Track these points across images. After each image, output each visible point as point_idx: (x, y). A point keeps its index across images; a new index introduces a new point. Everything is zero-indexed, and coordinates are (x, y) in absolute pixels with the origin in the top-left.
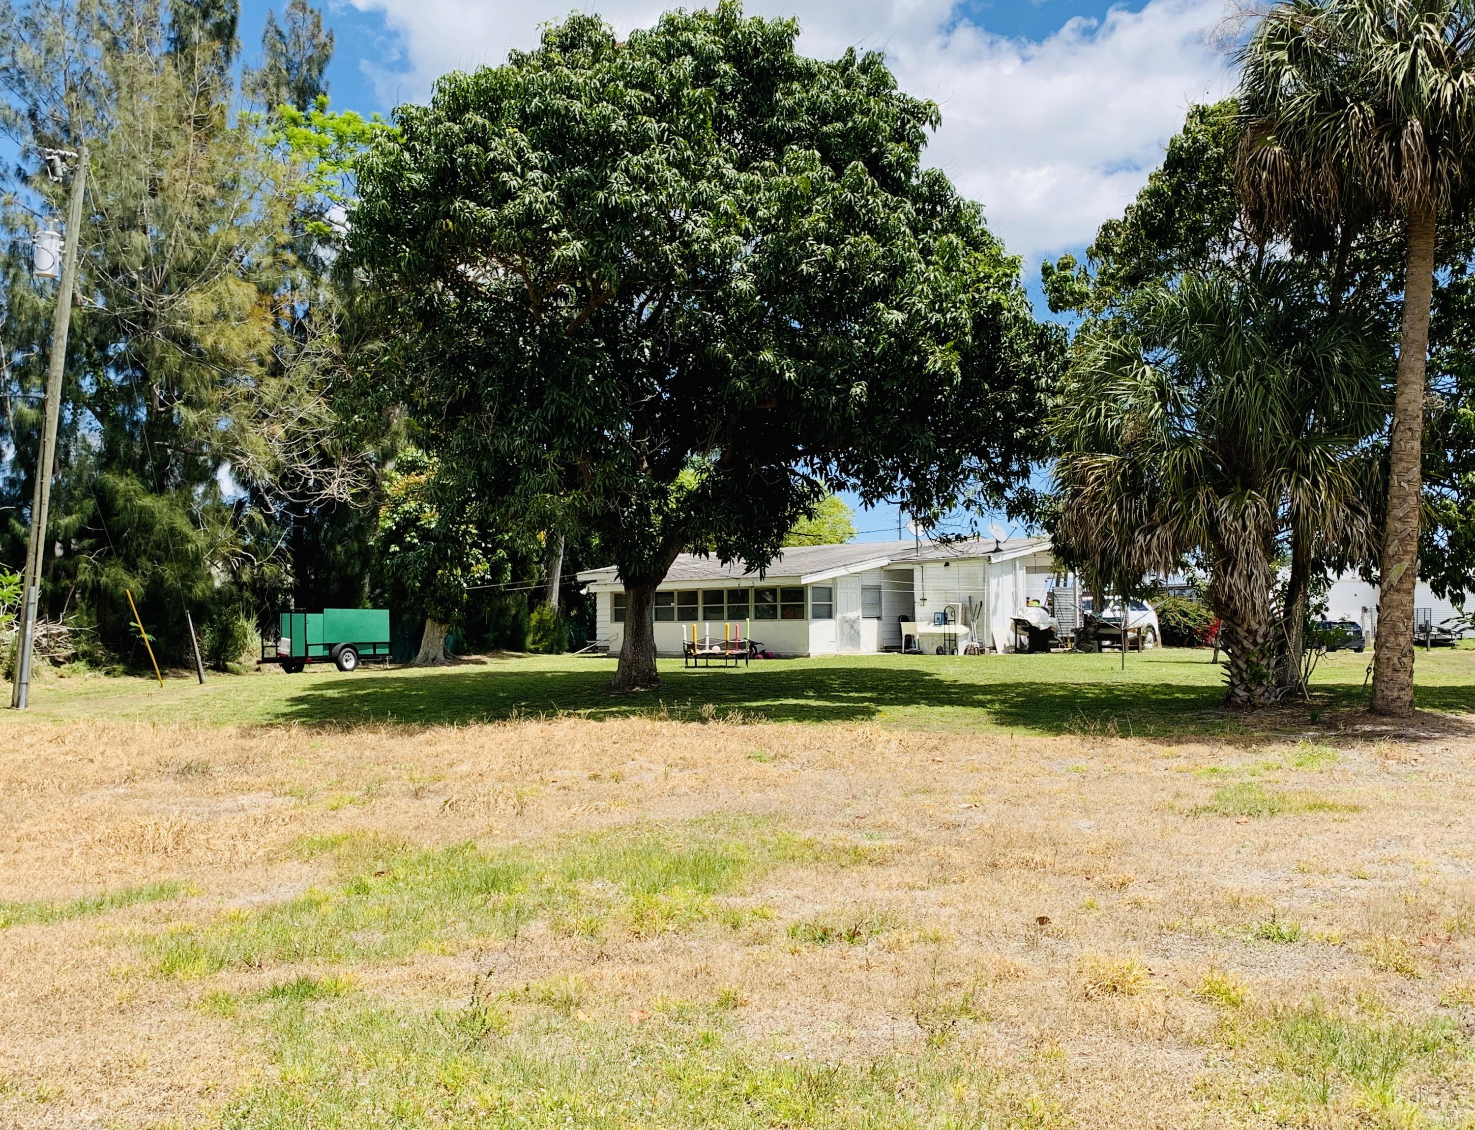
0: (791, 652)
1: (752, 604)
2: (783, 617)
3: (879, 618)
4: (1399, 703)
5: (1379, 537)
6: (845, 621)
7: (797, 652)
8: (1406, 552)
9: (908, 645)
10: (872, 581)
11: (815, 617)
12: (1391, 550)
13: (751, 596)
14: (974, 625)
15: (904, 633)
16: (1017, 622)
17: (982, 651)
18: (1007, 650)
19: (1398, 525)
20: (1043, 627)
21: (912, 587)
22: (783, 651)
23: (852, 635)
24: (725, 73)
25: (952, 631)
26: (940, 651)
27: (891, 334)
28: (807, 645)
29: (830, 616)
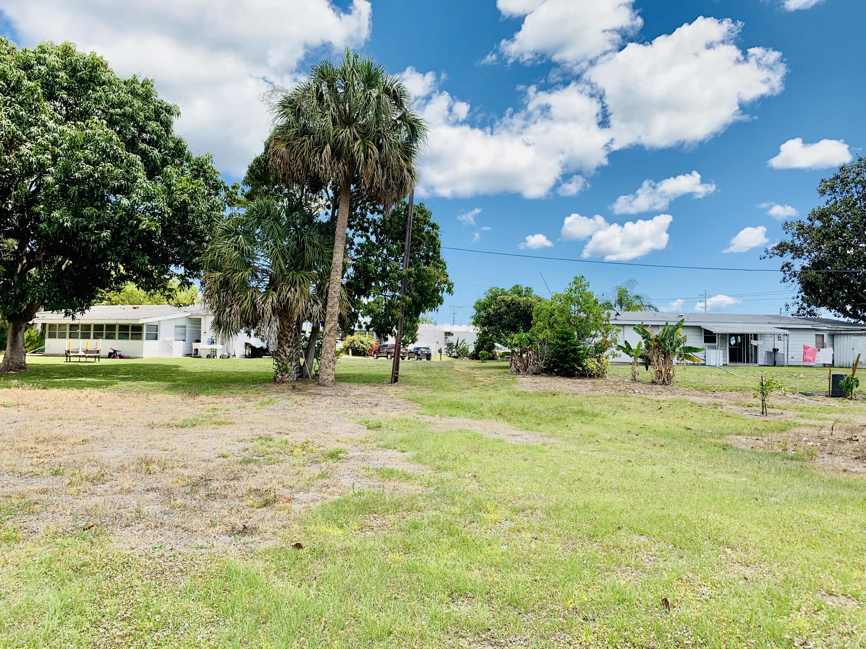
0: (135, 356)
1: (117, 332)
2: (132, 339)
3: (184, 340)
4: (327, 381)
5: (324, 314)
6: (164, 341)
7: (138, 356)
8: (332, 320)
9: (196, 354)
10: (182, 323)
11: (147, 339)
12: (327, 319)
13: (117, 328)
14: (225, 346)
15: (194, 348)
16: (247, 344)
17: (228, 357)
18: (241, 357)
19: (330, 309)
20: (257, 347)
21: (200, 328)
22: (130, 355)
23: (169, 349)
24: (62, 77)
25: (215, 348)
26: (208, 356)
27: (124, 210)
28: (142, 353)
29: (156, 339)
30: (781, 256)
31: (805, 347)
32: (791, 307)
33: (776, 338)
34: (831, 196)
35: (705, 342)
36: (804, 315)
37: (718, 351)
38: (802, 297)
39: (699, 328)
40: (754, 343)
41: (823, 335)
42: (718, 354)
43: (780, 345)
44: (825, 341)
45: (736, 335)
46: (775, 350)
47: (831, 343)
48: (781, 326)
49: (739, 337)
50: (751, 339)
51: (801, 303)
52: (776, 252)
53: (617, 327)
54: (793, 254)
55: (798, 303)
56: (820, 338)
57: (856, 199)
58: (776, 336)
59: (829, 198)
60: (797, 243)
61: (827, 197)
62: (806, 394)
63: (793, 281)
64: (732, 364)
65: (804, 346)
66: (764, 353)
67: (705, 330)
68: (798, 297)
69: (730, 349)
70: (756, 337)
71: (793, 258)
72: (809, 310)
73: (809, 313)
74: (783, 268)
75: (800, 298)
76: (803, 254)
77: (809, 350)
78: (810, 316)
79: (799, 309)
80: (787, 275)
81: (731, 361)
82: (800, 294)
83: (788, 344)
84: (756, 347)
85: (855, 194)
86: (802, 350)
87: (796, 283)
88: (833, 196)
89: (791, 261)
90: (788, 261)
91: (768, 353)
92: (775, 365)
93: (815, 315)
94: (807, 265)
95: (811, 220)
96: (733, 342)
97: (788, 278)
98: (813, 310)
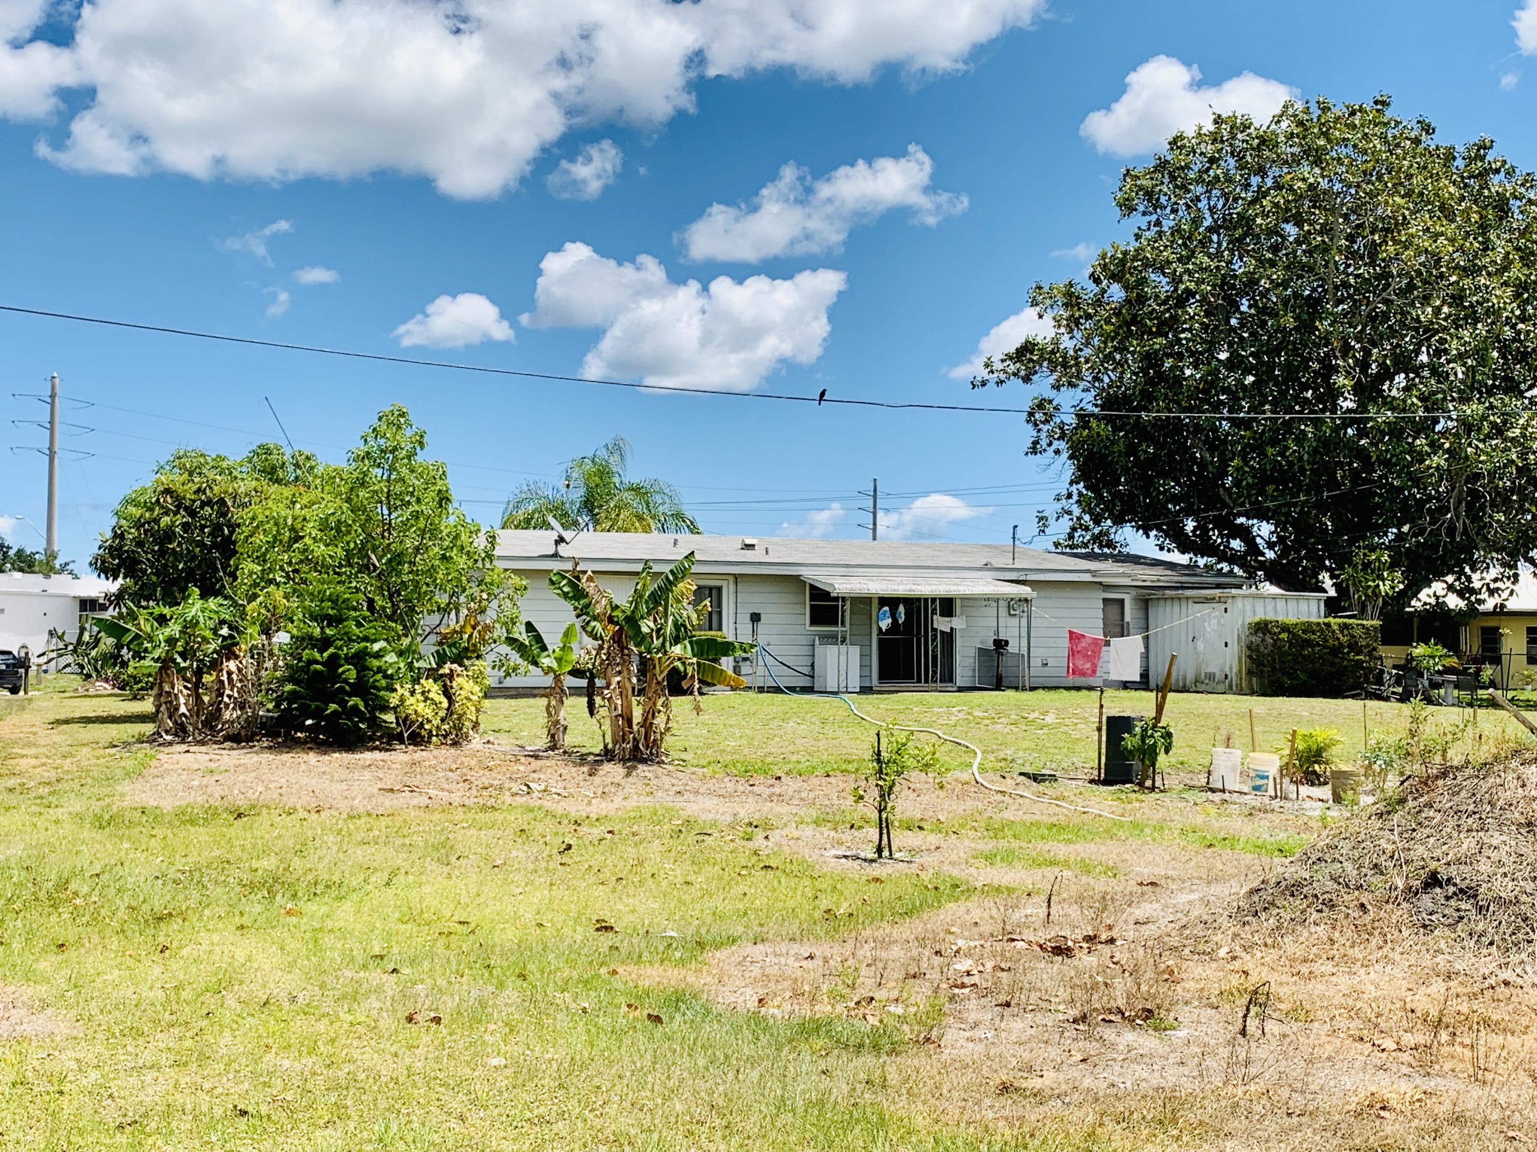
30: (1027, 379)
31: (1074, 637)
32: (1052, 521)
33: (1003, 611)
34: (1148, 218)
35: (813, 622)
36: (1085, 545)
37: (843, 648)
38: (1080, 494)
39: (796, 580)
40: (942, 624)
41: (1122, 601)
42: (843, 658)
43: (1011, 630)
44: (1127, 618)
45: (891, 602)
46: (1000, 644)
47: (1142, 623)
48: (1013, 576)
49: (901, 608)
50: (934, 612)
51: (1076, 511)
52: (1012, 368)
53: (516, 580)
54: (1055, 376)
55: (1069, 513)
56: (1114, 610)
57: (1210, 229)
58: (1002, 604)
59: (1143, 222)
60: (1067, 344)
61: (1138, 220)
62: (1036, 778)
63: (1057, 452)
64: (886, 686)
65: (1071, 633)
66: (972, 652)
67: (812, 587)
68: (1069, 496)
69: (881, 642)
70: (947, 606)
71: (1057, 387)
72: (1097, 531)
73: (1096, 539)
74: (1031, 414)
75: (1075, 497)
76: (1079, 377)
77: (1083, 644)
78: (1101, 546)
79: (1074, 529)
80: (1043, 435)
81: (884, 676)
82: (1074, 488)
83: (1029, 627)
84: (949, 638)
85: (1207, 215)
86: (1066, 643)
87: (1065, 455)
88: (1154, 218)
89: (1050, 394)
90: (1046, 396)
91: (982, 652)
92: (998, 686)
93: (1110, 544)
94: (1090, 408)
95: (1097, 281)
96: (885, 624)
97: (1044, 442)
98: (1107, 533)
